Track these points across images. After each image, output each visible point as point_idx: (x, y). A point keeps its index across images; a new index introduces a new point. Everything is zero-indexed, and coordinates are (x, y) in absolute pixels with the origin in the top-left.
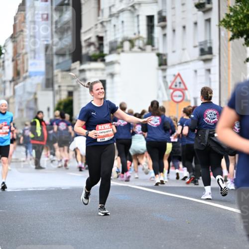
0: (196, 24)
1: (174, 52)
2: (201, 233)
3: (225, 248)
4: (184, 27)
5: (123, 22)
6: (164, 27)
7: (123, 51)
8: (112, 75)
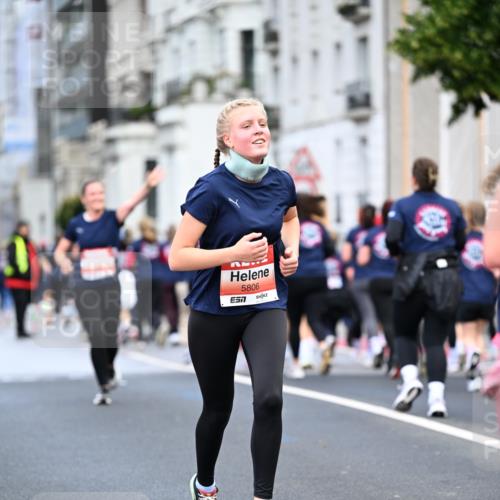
0: (338, 46)
1: (295, 102)
2: (349, 467)
3: (397, 496)
4: (315, 54)
5: (192, 44)
6: (274, 53)
7: (193, 101)
8: (170, 149)
